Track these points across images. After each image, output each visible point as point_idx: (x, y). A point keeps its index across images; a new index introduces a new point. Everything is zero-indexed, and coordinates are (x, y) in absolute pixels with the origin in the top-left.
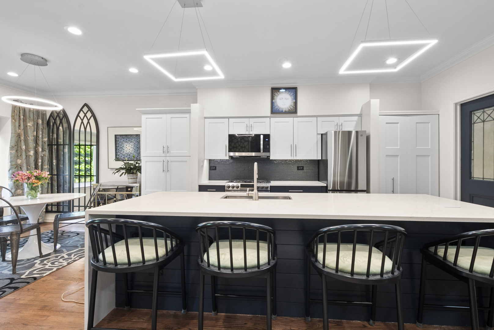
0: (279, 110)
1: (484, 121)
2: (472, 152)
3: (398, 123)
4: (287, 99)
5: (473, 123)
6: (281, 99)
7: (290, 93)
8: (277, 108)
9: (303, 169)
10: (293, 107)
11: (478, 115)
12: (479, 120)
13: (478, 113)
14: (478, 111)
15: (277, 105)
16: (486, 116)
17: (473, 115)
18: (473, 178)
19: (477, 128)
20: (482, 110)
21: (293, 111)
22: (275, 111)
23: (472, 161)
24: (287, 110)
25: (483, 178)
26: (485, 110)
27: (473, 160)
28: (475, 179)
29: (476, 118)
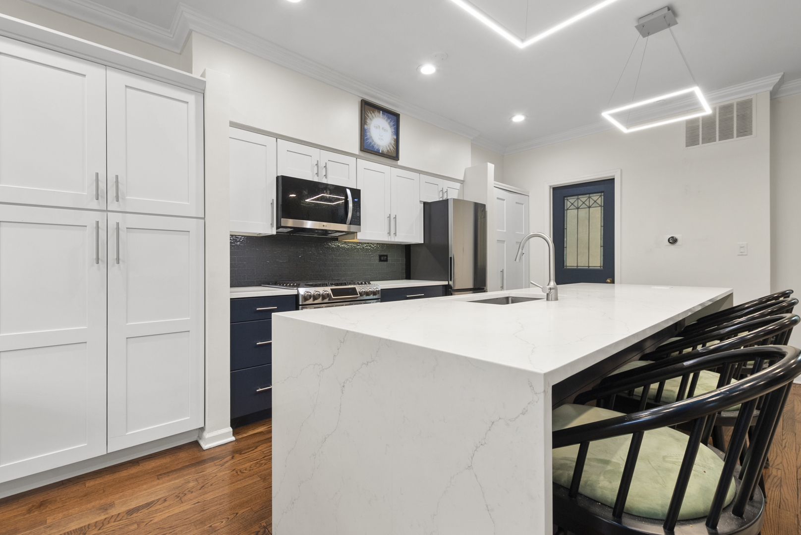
0: (373, 147)
1: (578, 208)
2: (565, 239)
3: (504, 200)
4: (385, 130)
5: (566, 209)
6: (377, 127)
7: (389, 120)
8: (371, 143)
9: (386, 260)
10: (393, 147)
11: (572, 201)
12: (572, 207)
13: (572, 200)
14: (572, 198)
15: (371, 137)
16: (580, 203)
17: (566, 201)
18: (566, 266)
19: (571, 215)
20: (577, 197)
21: (393, 155)
22: (367, 148)
23: (565, 249)
24: (385, 151)
25: (577, 266)
26: (580, 197)
27: (566, 247)
28: (568, 267)
29: (569, 204)
